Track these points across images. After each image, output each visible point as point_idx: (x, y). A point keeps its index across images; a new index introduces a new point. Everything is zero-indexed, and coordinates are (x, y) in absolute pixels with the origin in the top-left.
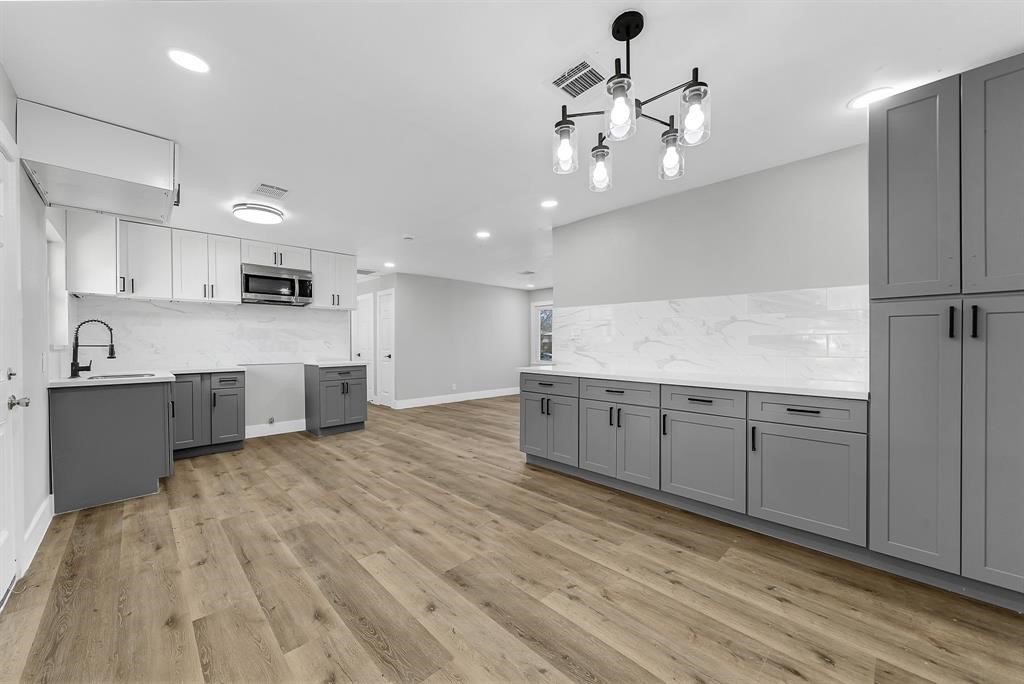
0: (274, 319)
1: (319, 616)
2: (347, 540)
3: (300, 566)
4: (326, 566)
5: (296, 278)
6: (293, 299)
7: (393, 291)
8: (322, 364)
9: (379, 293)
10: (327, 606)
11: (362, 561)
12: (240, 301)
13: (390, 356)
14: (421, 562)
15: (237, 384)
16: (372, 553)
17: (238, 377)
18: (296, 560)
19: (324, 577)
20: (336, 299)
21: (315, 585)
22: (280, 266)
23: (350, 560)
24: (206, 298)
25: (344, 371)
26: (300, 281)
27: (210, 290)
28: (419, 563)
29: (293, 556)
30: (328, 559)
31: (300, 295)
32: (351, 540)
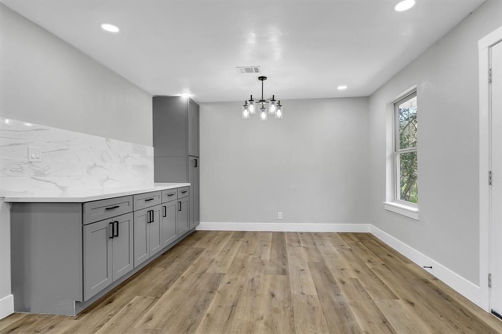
1: (343, 283)
2: (316, 309)
3: (349, 306)
4: (335, 299)
10: (339, 285)
11: (315, 294)
14: (289, 282)
16: (308, 296)
18: (352, 311)
19: (338, 295)
21: (343, 293)
23: (321, 296)
28: (291, 282)
29: (354, 313)
30: (333, 303)
32: (314, 309)
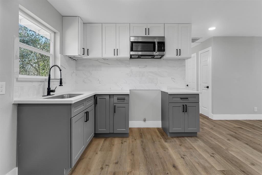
0: (146, 66)
5: (156, 41)
6: (155, 53)
7: (210, 49)
8: (170, 92)
9: (200, 52)
12: (129, 56)
13: (208, 87)
15: (125, 102)
17: (126, 97)
20: (179, 52)
22: (148, 36)
24: (115, 56)
25: (184, 97)
26: (158, 43)
27: (116, 52)
31: (158, 51)
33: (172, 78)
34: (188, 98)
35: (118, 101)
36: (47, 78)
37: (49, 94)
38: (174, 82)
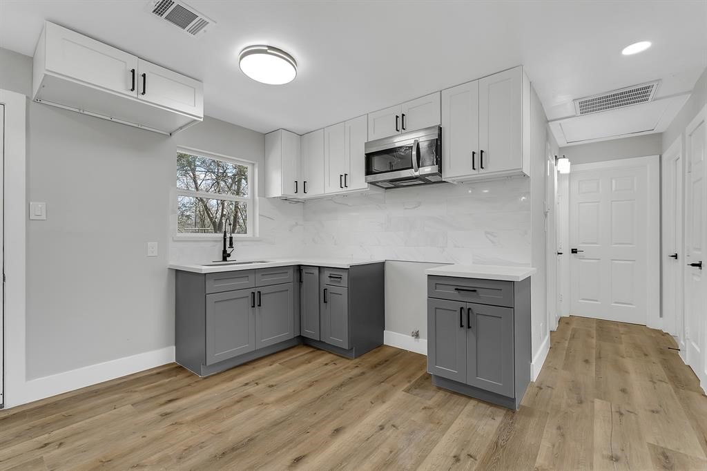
12: (368, 186)
15: (342, 283)
17: (343, 275)
20: (478, 159)
22: (402, 132)
24: (343, 189)
25: (466, 286)
27: (344, 180)
31: (419, 165)
33: (487, 233)
34: (475, 291)
35: (331, 281)
36: (222, 235)
37: (224, 259)
38: (493, 242)
